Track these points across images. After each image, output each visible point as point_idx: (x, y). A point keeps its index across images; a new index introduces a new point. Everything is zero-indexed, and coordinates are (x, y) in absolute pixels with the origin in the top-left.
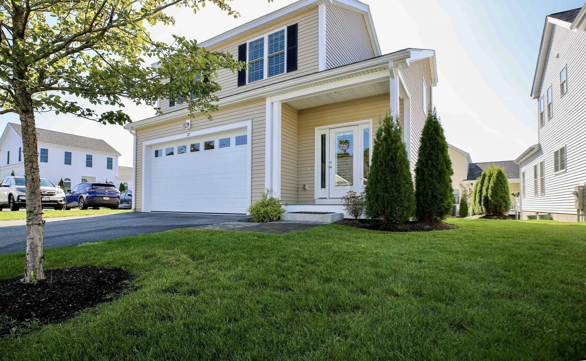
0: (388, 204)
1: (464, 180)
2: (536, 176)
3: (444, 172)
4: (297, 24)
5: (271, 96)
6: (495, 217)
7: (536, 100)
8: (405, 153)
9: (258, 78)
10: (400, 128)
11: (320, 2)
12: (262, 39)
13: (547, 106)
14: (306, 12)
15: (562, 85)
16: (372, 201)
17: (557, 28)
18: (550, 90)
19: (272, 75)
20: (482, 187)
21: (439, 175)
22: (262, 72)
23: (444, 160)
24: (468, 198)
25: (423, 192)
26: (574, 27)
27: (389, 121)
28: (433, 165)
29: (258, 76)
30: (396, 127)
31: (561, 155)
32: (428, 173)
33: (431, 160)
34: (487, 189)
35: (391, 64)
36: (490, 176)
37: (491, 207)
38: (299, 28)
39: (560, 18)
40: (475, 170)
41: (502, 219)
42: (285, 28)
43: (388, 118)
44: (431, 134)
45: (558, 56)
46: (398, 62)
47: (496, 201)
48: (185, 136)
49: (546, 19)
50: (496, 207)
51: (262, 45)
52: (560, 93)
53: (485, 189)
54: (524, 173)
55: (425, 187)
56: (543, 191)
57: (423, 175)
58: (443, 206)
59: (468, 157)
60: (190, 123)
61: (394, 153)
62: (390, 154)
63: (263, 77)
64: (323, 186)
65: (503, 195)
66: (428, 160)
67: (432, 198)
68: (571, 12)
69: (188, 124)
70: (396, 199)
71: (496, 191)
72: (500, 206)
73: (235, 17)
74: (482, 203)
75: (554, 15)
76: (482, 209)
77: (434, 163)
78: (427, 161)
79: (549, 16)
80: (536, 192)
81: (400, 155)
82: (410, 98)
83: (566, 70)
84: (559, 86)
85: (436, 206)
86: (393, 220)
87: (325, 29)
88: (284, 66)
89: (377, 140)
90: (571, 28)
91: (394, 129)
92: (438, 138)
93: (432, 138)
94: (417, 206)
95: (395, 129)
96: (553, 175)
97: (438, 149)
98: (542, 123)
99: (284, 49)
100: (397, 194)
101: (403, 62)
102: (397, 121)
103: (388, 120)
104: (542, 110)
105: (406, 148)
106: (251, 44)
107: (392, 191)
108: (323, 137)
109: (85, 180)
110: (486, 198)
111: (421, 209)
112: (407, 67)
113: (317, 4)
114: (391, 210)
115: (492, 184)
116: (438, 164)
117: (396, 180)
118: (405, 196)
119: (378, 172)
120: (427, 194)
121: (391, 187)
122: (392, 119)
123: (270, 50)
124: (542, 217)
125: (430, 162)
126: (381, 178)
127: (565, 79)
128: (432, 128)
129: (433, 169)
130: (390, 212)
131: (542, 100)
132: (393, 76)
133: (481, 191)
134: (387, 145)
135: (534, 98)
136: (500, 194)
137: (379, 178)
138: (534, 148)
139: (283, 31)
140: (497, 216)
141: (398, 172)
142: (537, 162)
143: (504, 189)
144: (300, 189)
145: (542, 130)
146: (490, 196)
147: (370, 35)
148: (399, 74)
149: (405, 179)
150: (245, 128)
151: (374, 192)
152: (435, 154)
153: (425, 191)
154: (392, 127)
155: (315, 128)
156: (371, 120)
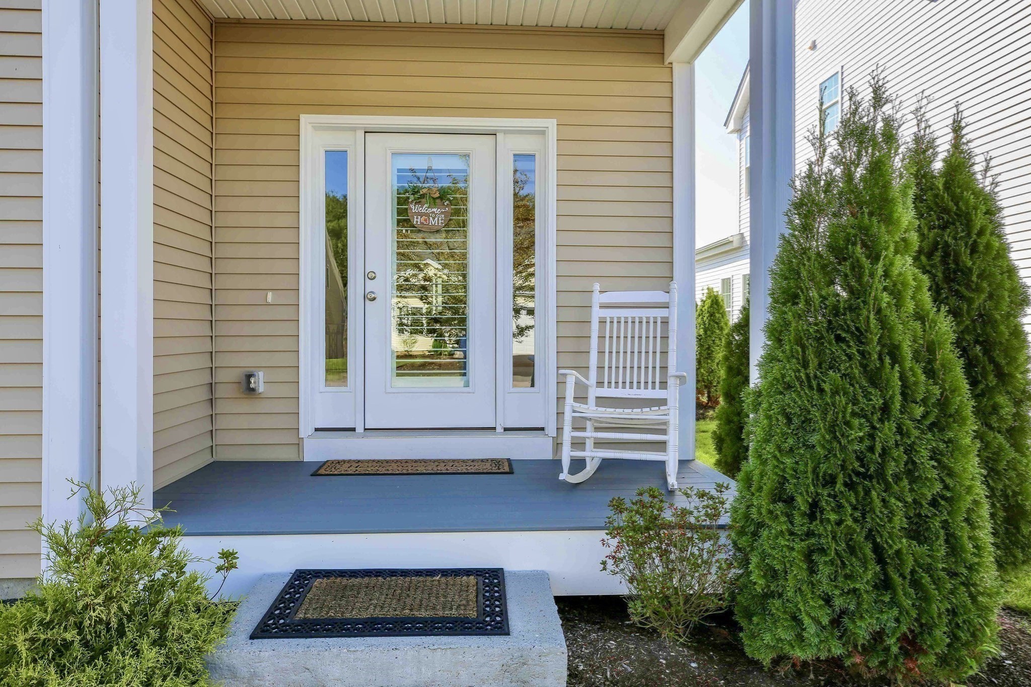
7: (735, 135)
45: (814, 47)
108: (337, 164)
127: (839, 98)
135: (732, 132)
138: (732, 242)
142: (733, 270)
144: (223, 391)
155: (304, 118)
156: (550, 124)
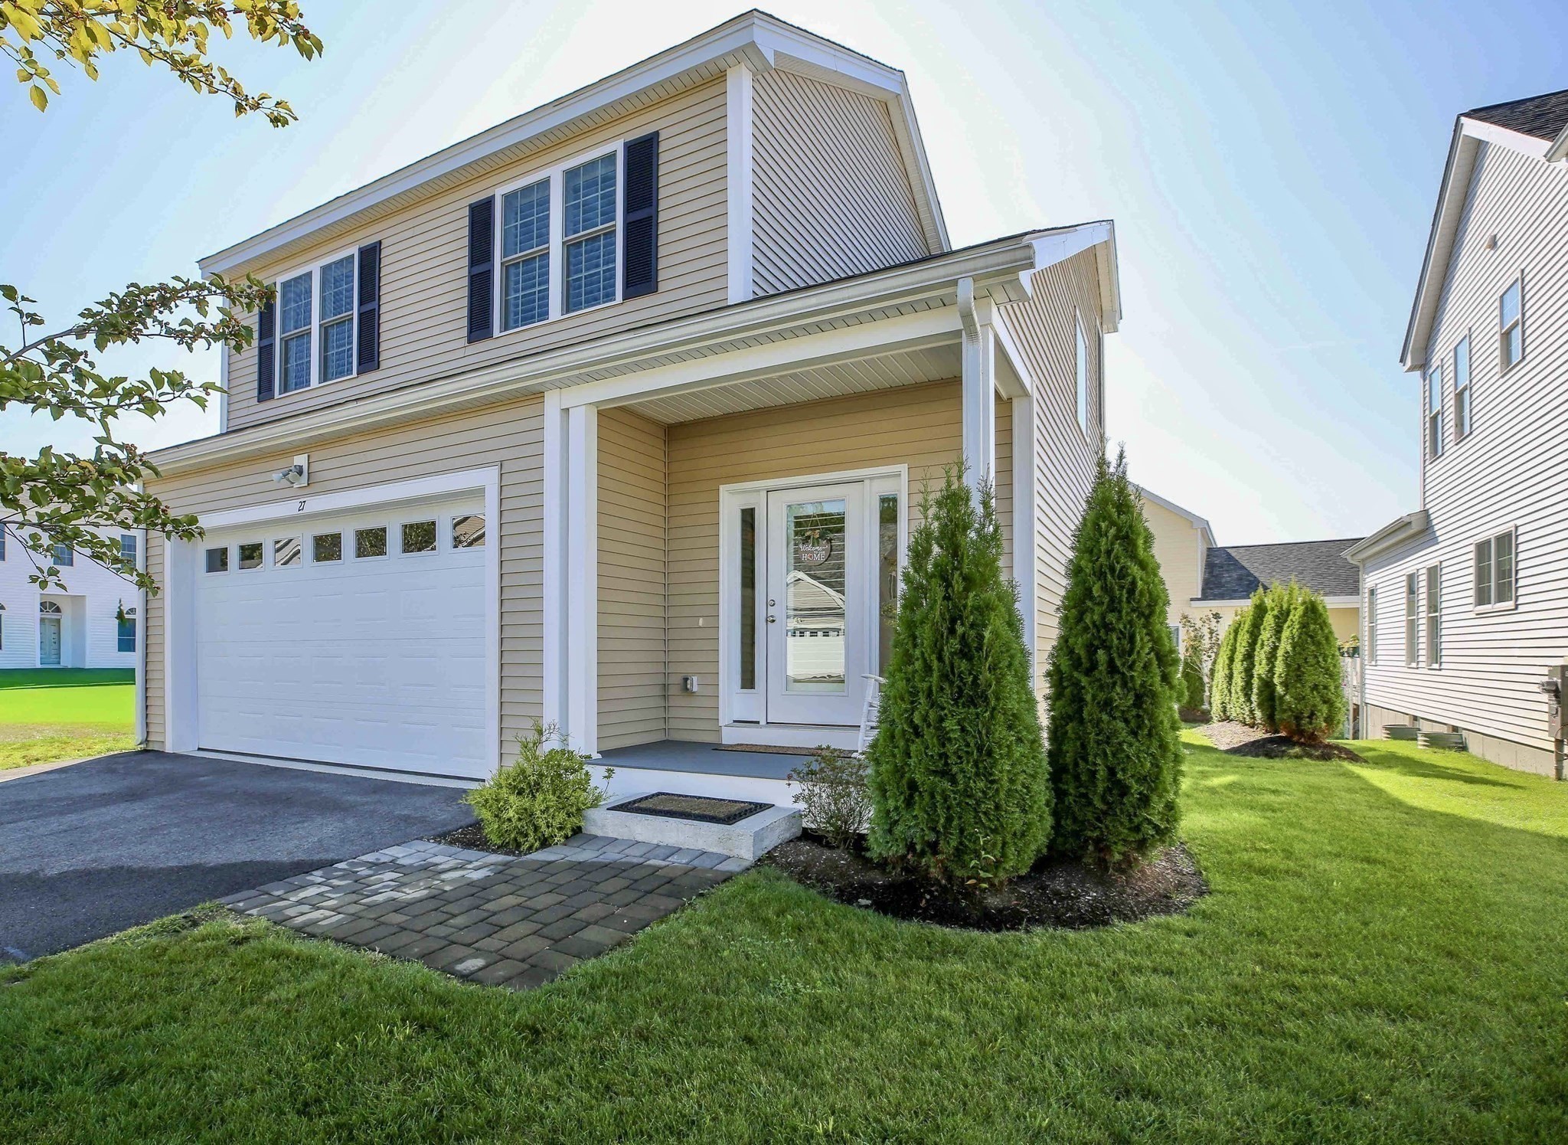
0: (949, 819)
1: (1192, 600)
2: (1412, 607)
3: (1154, 695)
4: (657, 133)
5: (560, 385)
6: (1297, 750)
7: (1418, 374)
8: (1013, 624)
9: (533, 317)
10: (996, 530)
11: (731, 60)
12: (545, 184)
13: (1452, 395)
14: (688, 91)
15: (1506, 336)
16: (891, 804)
17: (1491, 153)
18: (1464, 350)
19: (577, 306)
20: (1252, 645)
21: (1134, 705)
22: (544, 296)
23: (1152, 649)
24: (1205, 658)
25: (1076, 765)
26: (1557, 155)
27: (955, 504)
28: (1112, 668)
29: (532, 310)
30: (983, 526)
31: (1499, 555)
32: (1094, 697)
33: (1108, 649)
34: (1272, 657)
35: (966, 290)
36: (1282, 617)
37: (1285, 716)
38: (663, 147)
39: (1505, 124)
40: (1225, 568)
41: (1318, 758)
42: (618, 146)
43: (954, 494)
44: (1109, 552)
45: (1493, 244)
46: (991, 281)
47: (1300, 699)
48: (290, 508)
49: (1458, 126)
50: (1298, 718)
51: (545, 203)
52: (1497, 361)
53: (1263, 656)
54: (1372, 592)
55: (1083, 746)
56: (1435, 655)
57: (1078, 700)
58: (1150, 822)
59: (1206, 531)
60: (305, 469)
61: (972, 626)
62: (960, 630)
63: (547, 313)
64: (748, 680)
65: (1323, 679)
66: (1097, 648)
67: (1109, 790)
68: (1536, 102)
69: (300, 473)
70: (978, 803)
71: (1299, 666)
72: (1312, 715)
73: (276, 121)
74: (1254, 698)
75: (1483, 114)
76: (1251, 711)
77: (1118, 663)
78: (1091, 649)
79: (1467, 115)
80: (1412, 655)
81: (996, 634)
82: (1036, 395)
83: (1523, 288)
84: (1497, 336)
85: (1124, 819)
86: (969, 878)
87: (748, 153)
88: (613, 276)
89: (911, 571)
90: (1550, 157)
91: (973, 535)
92: (1135, 570)
93: (1112, 569)
94: (1055, 814)
95: (978, 532)
96: (1472, 615)
97: (1133, 611)
98: (1434, 449)
99: (614, 219)
100: (981, 785)
101: (1011, 281)
102: (985, 504)
103: (955, 499)
104: (1437, 408)
105: (1017, 605)
106: (508, 198)
107: (962, 771)
108: (748, 518)
109: (52, 604)
110: (1267, 685)
111: (1068, 824)
112: (1023, 297)
113: (722, 65)
114: (961, 843)
115: (1285, 646)
116: (1131, 667)
117: (980, 733)
118: (1010, 793)
119: (914, 694)
120: (1093, 774)
121: (960, 758)
122: (968, 500)
123: (570, 226)
124: (1434, 741)
125: (1101, 655)
126: (925, 718)
127: (1520, 316)
128: (1113, 531)
129: (1114, 684)
130: (957, 849)
131: (1437, 377)
132: (973, 335)
133: (1249, 657)
134: (947, 598)
135: (1411, 369)
136: (1312, 677)
137: (917, 720)
138: (1410, 523)
139: (611, 158)
140: (1301, 744)
141: (986, 699)
142: (1418, 562)
143: (1325, 661)
144: (673, 690)
145: (1435, 469)
146: (1281, 683)
147: (909, 169)
148: (998, 323)
149: (1010, 728)
150: (478, 493)
151: (899, 772)
152: (1121, 626)
153: (1086, 761)
154: (966, 528)
155: (722, 487)
156: (903, 468)
